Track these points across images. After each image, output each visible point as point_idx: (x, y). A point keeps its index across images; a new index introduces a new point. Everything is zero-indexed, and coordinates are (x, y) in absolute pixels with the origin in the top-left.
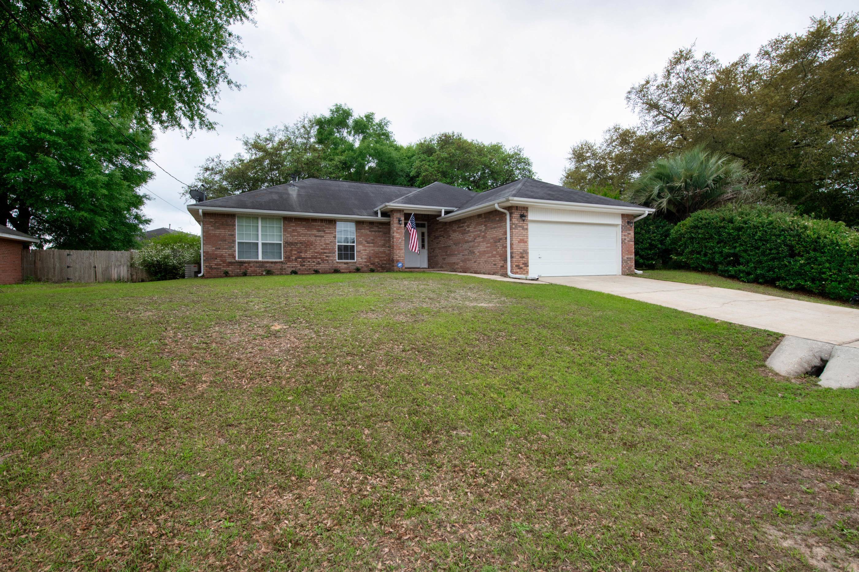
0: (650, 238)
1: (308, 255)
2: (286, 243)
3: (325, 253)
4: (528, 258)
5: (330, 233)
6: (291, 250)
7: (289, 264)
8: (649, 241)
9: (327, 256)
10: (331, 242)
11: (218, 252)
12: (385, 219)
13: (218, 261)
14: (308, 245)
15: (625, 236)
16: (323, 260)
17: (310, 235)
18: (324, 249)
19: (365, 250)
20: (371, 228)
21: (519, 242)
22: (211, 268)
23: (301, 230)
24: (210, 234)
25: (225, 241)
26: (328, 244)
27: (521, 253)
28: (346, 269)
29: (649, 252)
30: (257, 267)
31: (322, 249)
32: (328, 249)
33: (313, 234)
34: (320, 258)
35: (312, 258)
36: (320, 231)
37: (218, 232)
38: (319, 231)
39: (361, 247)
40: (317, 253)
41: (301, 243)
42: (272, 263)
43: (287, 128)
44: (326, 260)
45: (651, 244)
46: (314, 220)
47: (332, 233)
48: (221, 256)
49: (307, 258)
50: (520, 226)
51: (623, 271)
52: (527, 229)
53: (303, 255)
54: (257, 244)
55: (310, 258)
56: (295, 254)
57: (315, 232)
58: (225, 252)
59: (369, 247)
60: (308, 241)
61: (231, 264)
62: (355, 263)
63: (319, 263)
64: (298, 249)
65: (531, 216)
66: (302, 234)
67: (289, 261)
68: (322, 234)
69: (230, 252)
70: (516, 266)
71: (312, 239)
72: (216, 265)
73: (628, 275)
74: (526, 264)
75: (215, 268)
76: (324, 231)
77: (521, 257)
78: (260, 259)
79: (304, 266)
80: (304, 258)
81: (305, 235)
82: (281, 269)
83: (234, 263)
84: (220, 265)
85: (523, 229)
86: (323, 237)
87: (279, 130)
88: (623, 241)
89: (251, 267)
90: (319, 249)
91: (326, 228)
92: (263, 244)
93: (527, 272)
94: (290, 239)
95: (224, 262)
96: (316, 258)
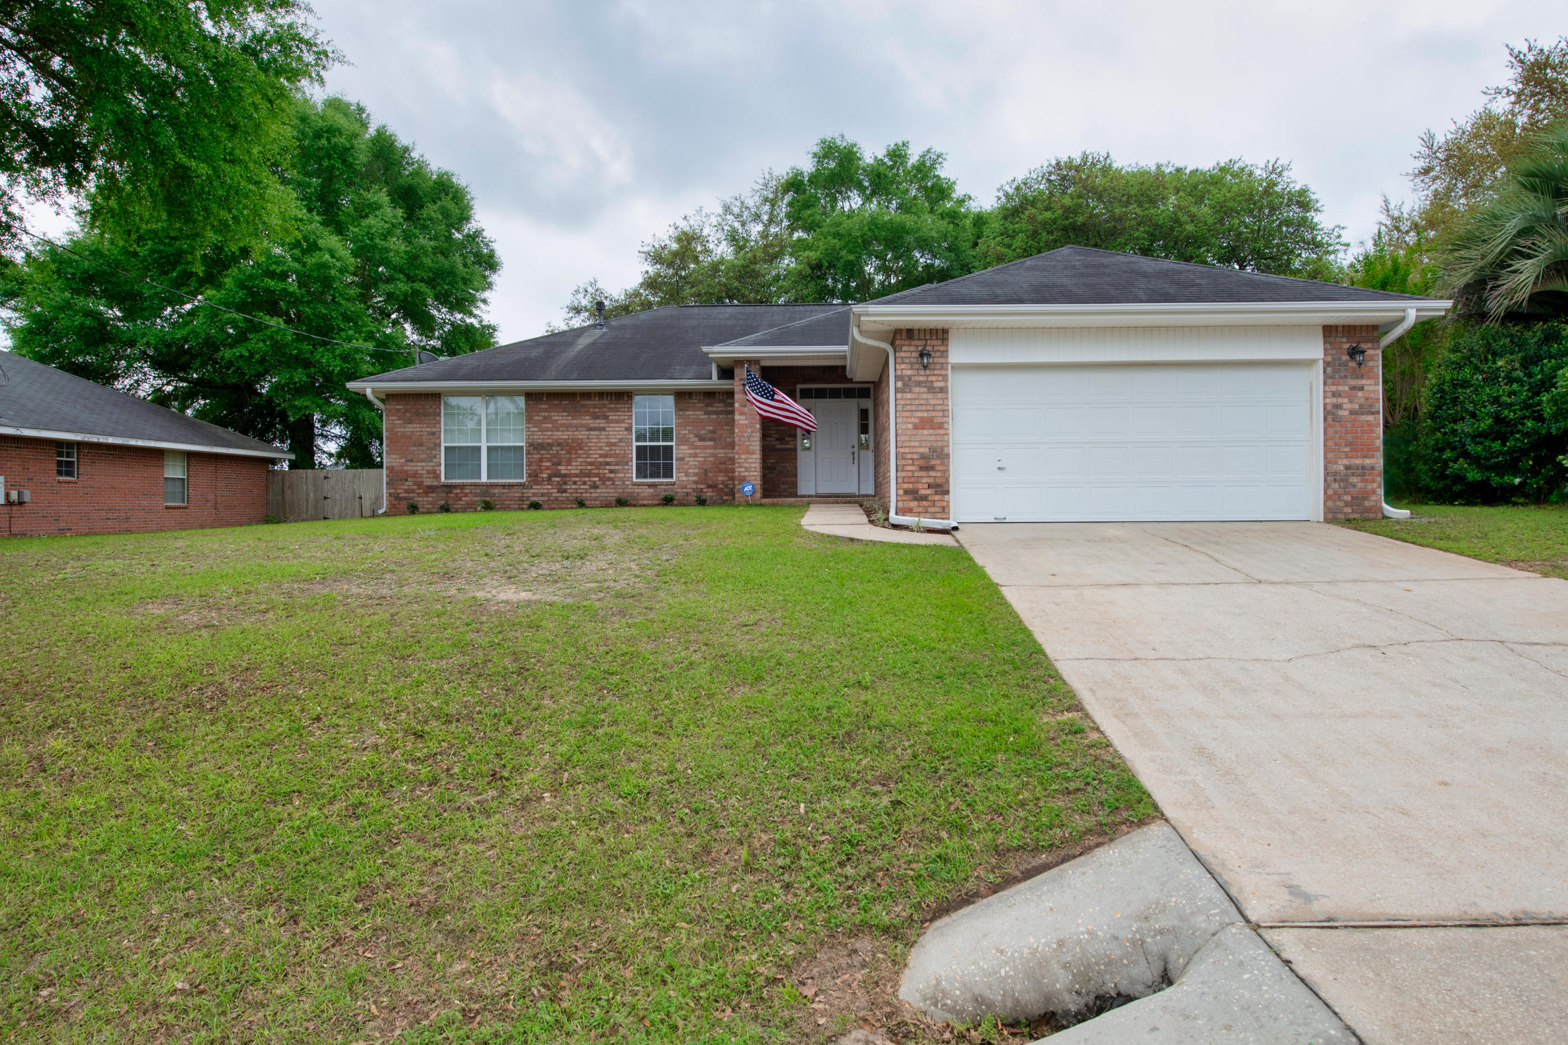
0: (1496, 401)
1: (574, 469)
2: (531, 445)
3: (608, 464)
4: (946, 472)
5: (617, 422)
6: (541, 460)
7: (537, 489)
8: (1491, 408)
9: (611, 471)
10: (621, 440)
11: (409, 468)
12: (725, 384)
13: (409, 484)
14: (573, 447)
15: (1334, 394)
16: (603, 479)
17: (577, 427)
18: (606, 456)
19: (695, 455)
20: (708, 405)
21: (916, 427)
22: (398, 498)
23: (561, 418)
24: (396, 433)
25: (421, 445)
26: (614, 444)
27: (923, 456)
28: (652, 497)
29: (1496, 445)
30: (476, 495)
31: (601, 456)
32: (616, 456)
33: (583, 426)
34: (596, 475)
35: (582, 474)
36: (598, 418)
37: (409, 429)
38: (595, 417)
39: (685, 450)
40: (591, 464)
41: (559, 445)
42: (504, 486)
43: (727, 209)
44: (610, 479)
45: (1498, 419)
46: (586, 395)
47: (623, 421)
48: (415, 475)
49: (570, 476)
50: (919, 384)
51: (1327, 510)
52: (944, 390)
53: (563, 470)
54: (479, 448)
55: (576, 475)
56: (548, 468)
57: (587, 420)
58: (421, 467)
59: (705, 447)
60: (574, 440)
61: (431, 489)
62: (673, 484)
63: (595, 486)
64: (554, 456)
65: (957, 354)
66: (562, 425)
67: (537, 483)
68: (601, 423)
69: (429, 466)
70: (906, 492)
71: (582, 435)
72: (406, 491)
73: (1349, 523)
74: (942, 488)
75: (405, 499)
76: (607, 417)
77: (921, 468)
78: (484, 479)
79: (565, 491)
80: (565, 476)
81: (567, 427)
82: (521, 499)
83: (437, 487)
84: (413, 491)
85: (931, 389)
86: (604, 429)
87: (707, 216)
88: (1330, 414)
89: (466, 495)
90: (595, 456)
91: (611, 410)
92: (489, 449)
93: (944, 511)
94: (539, 437)
95: (420, 485)
96: (589, 475)
